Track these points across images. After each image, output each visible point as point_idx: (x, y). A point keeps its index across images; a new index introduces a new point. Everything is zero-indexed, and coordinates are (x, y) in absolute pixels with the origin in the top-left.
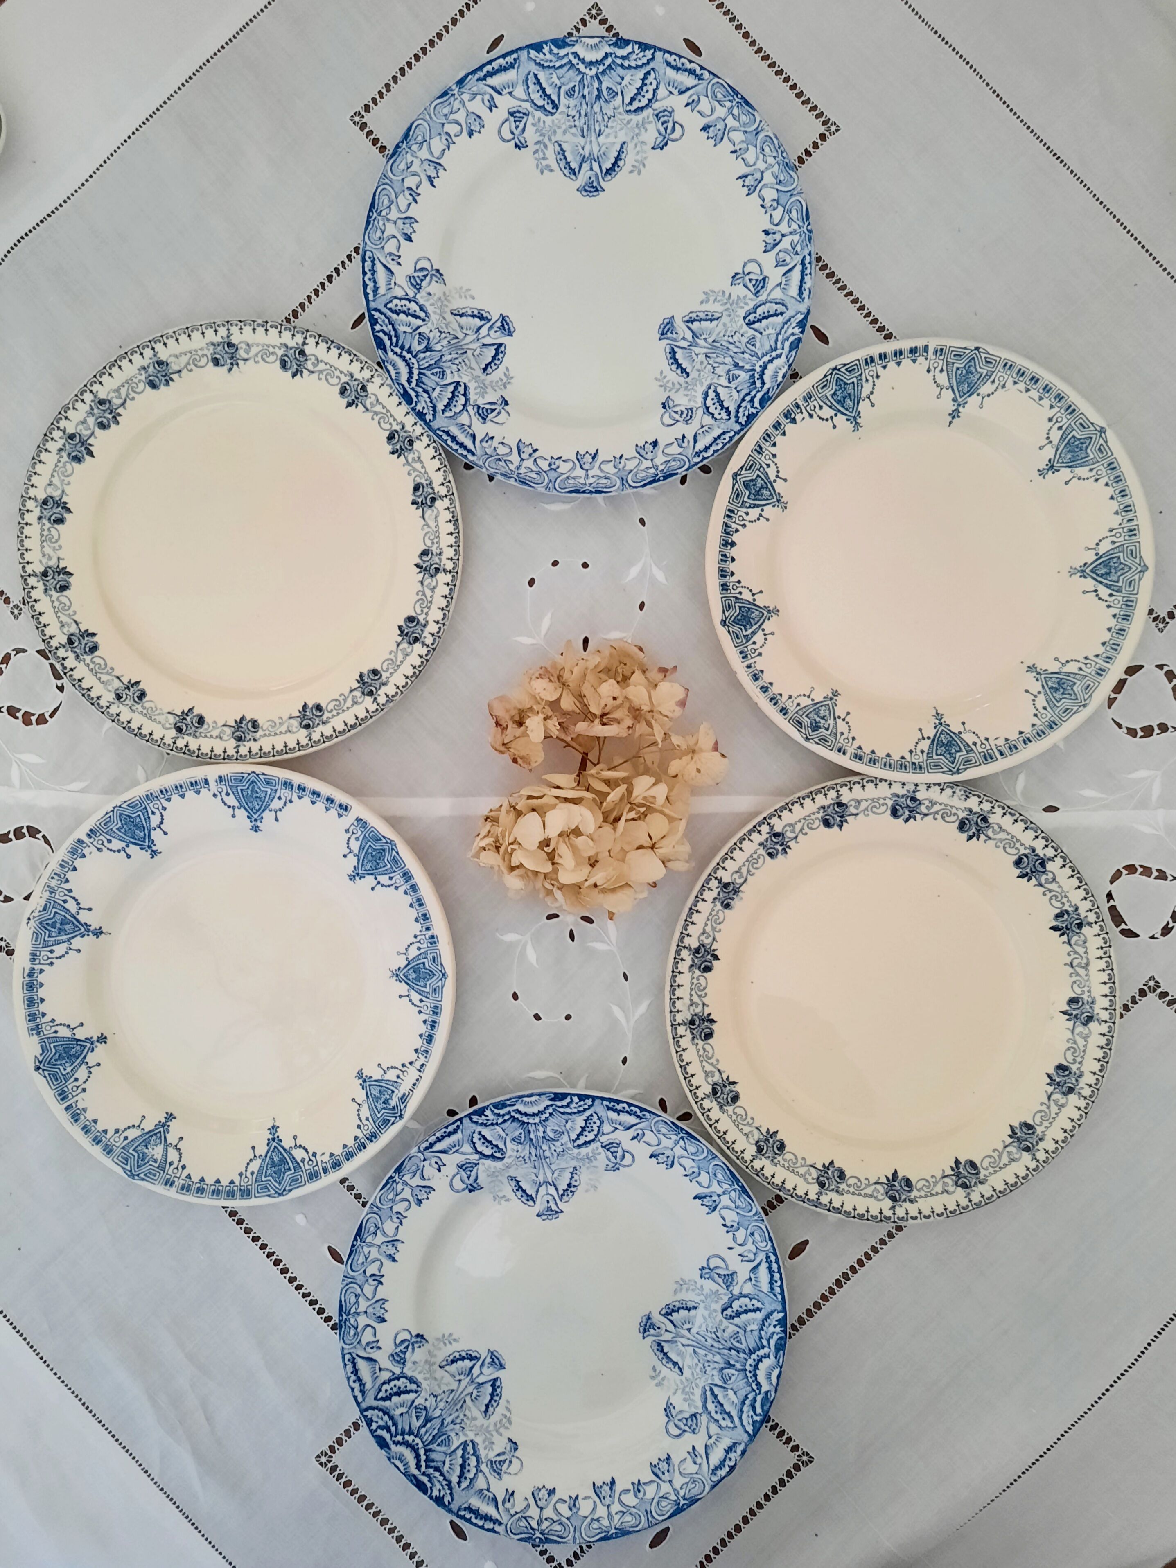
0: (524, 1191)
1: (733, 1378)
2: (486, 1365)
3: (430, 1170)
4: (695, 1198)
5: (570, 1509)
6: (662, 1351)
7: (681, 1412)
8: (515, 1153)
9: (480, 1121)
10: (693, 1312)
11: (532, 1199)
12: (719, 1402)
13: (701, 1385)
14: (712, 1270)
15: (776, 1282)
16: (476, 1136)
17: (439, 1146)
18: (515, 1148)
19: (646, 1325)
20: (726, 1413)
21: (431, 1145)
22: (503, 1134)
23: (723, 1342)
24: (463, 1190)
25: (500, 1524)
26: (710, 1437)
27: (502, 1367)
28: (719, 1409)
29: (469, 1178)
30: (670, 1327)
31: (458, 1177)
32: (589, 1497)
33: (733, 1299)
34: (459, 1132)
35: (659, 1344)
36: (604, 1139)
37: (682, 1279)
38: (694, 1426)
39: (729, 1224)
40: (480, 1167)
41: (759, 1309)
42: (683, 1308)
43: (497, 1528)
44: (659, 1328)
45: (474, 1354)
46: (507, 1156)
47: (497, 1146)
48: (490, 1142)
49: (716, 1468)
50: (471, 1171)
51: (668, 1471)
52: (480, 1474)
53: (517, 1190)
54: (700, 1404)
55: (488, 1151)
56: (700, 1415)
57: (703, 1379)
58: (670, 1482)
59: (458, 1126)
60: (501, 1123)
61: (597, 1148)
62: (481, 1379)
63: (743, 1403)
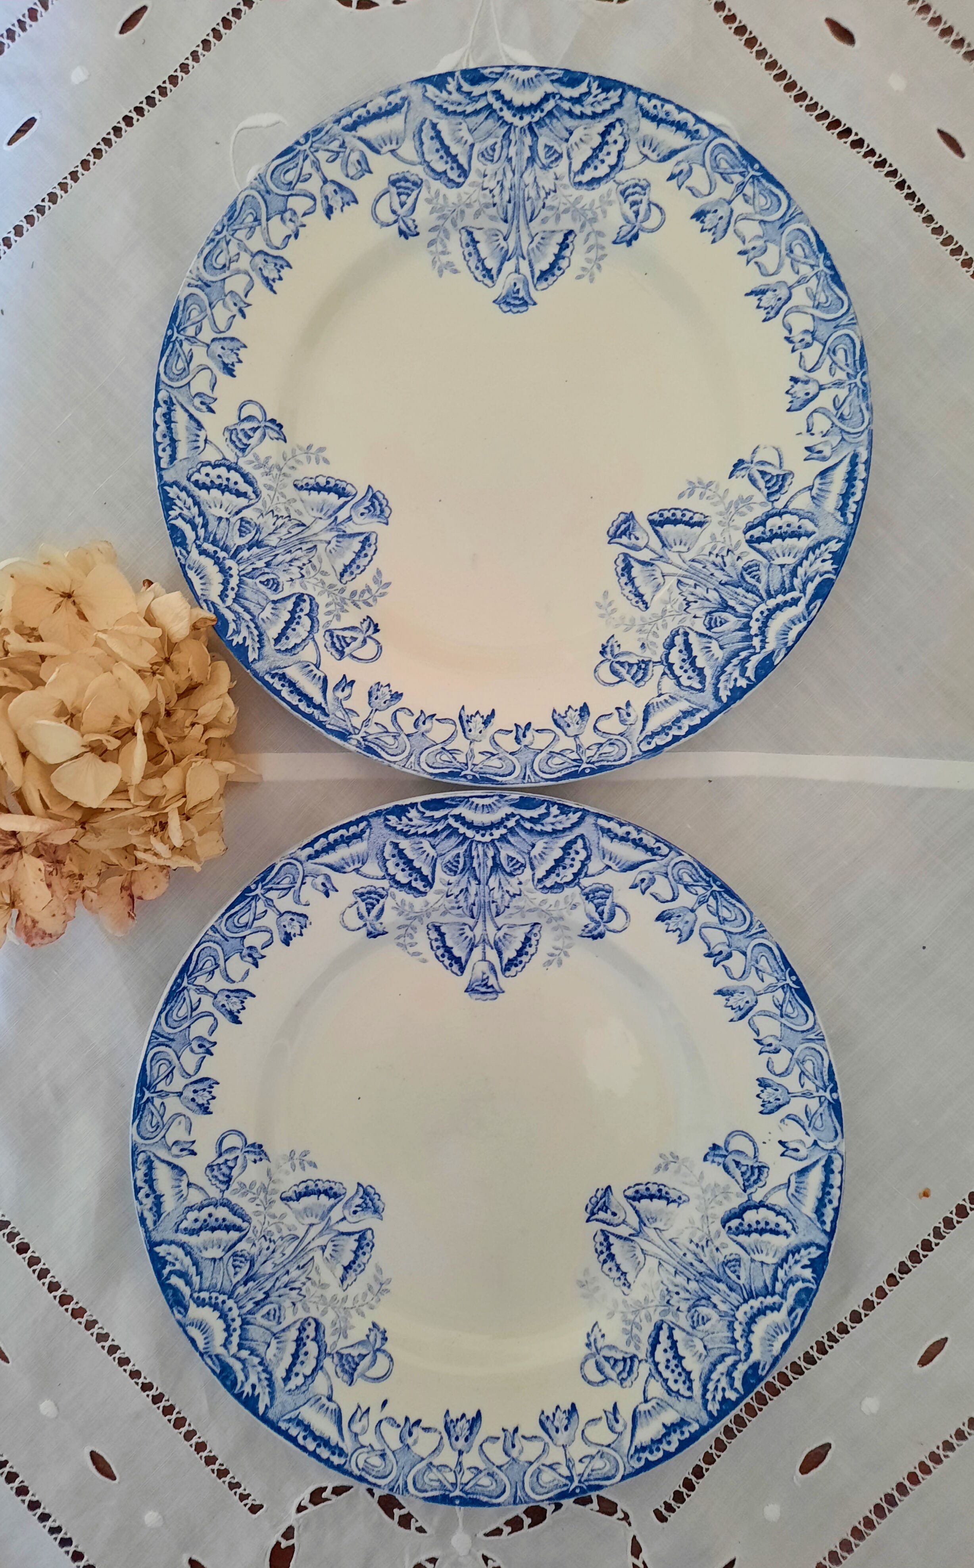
0: (651, 1197)
1: (232, 1270)
2: (489, 973)
3: (793, 1133)
4: (479, 1414)
5: (251, 948)
6: (326, 1192)
7: (244, 1167)
8: (717, 1243)
9: (803, 1252)
10: (340, 1271)
11: (634, 1199)
12: (219, 1228)
13: (254, 1222)
14: (375, 1352)
15: (305, 1438)
16: (786, 1226)
17: (816, 1176)
18: (725, 1252)
19: (371, 1200)
20: (201, 1229)
21: (828, 1170)
22: (758, 1257)
23: (281, 1291)
24: (727, 1143)
25: (310, 857)
26: (189, 1184)
27: (470, 990)
28: (212, 1222)
29: (737, 1163)
30: (344, 1227)
31: (750, 1152)
32: (243, 979)
33: (322, 1352)
34: (814, 1216)
35: (336, 1195)
36: (644, 1369)
37: (387, 1291)
38: (216, 1173)
39: (415, 1430)
40: (737, 1189)
41: (287, 1379)
42: (354, 1262)
43: (309, 851)
44: (355, 1212)
45: (514, 969)
46: (723, 1232)
47: (748, 1233)
48: (761, 1232)
49: (151, 1168)
50: (743, 1174)
51: (193, 1100)
52: (381, 874)
53: (660, 1191)
54: (235, 1199)
55: (750, 1216)
56: (223, 1191)
57: (259, 1228)
58: (180, 1094)
59: (823, 1223)
60: (776, 1272)
61: (637, 1348)
62: (477, 953)
63: (195, 1263)
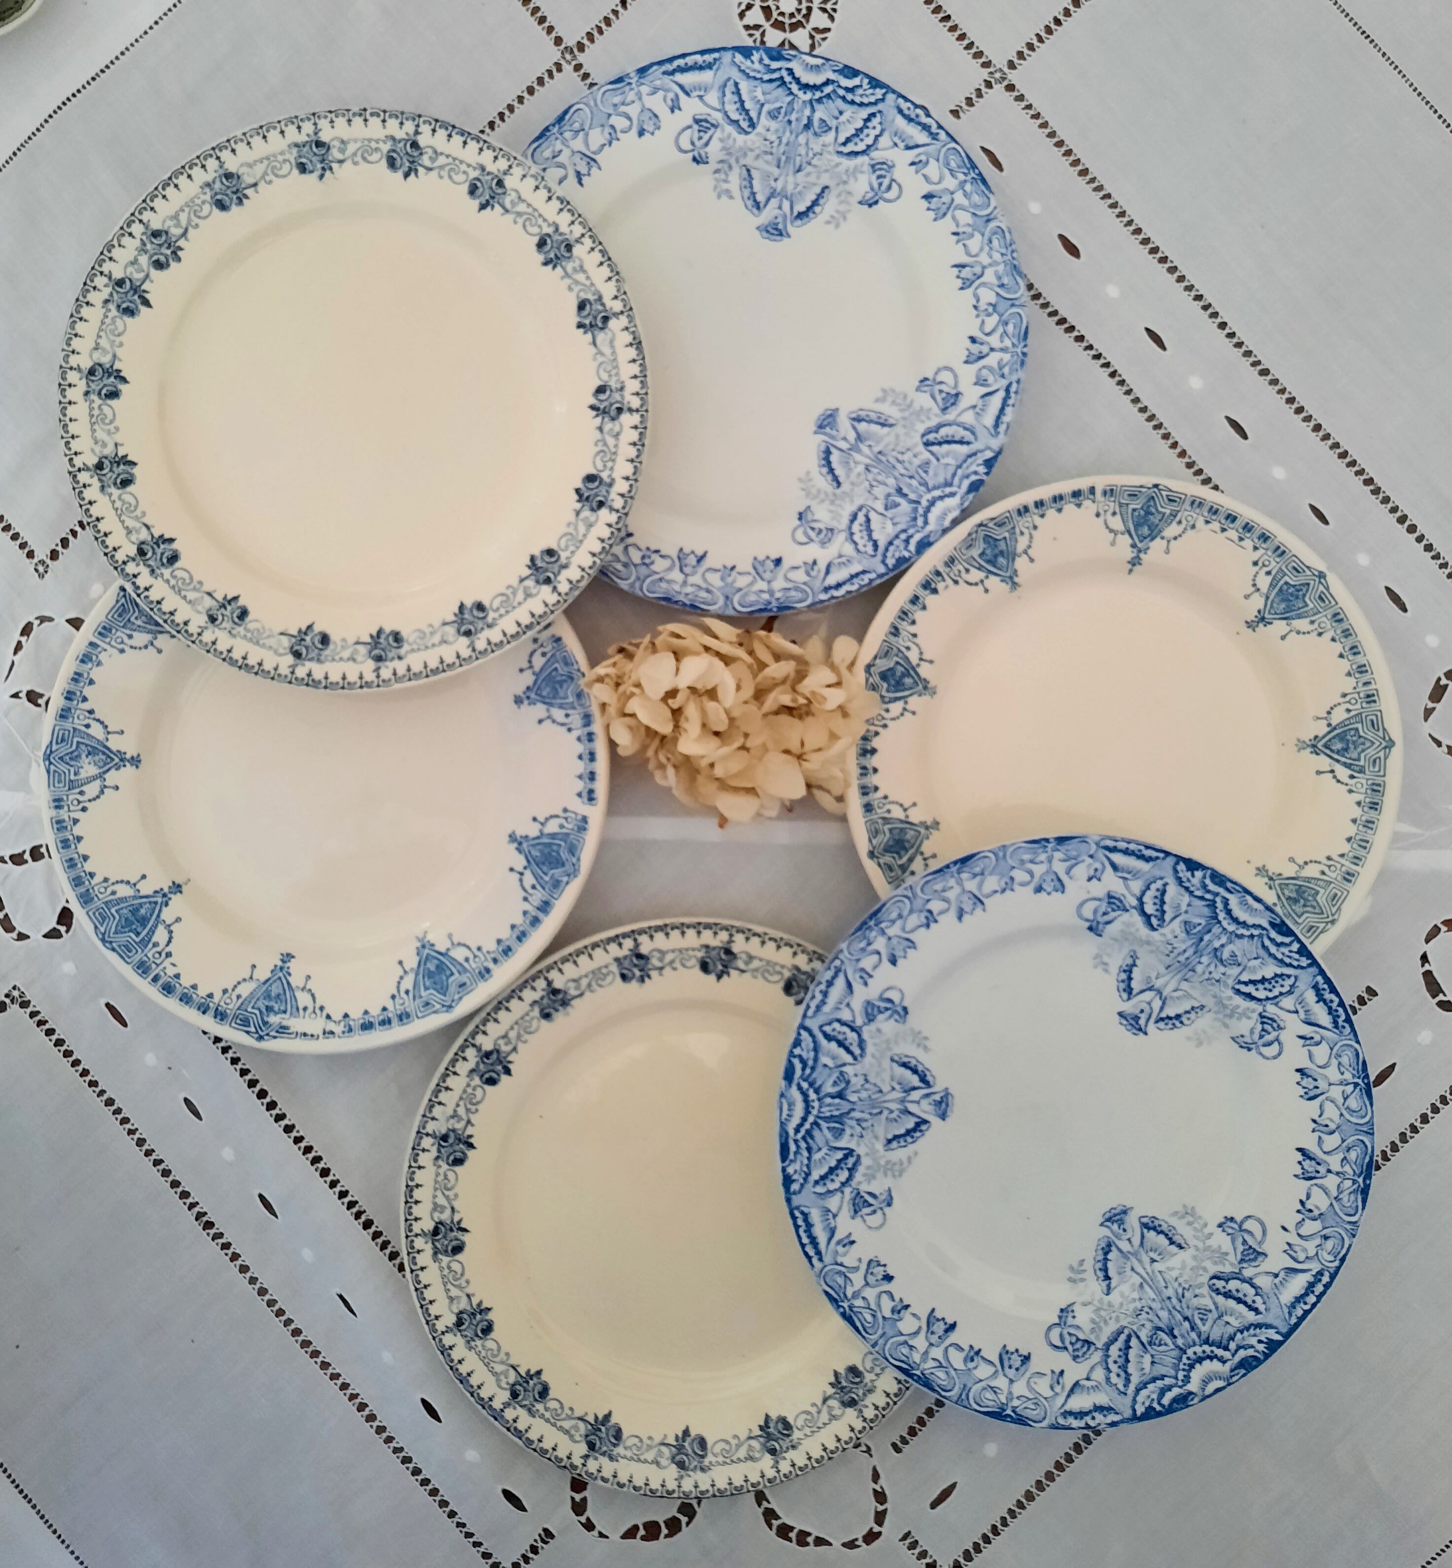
0: (1130, 979)
1: (1163, 1348)
2: (930, 1100)
3: (1082, 871)
4: (1299, 1150)
5: (893, 1311)
6: (1106, 1254)
7: (1078, 1327)
8: (1170, 937)
9: (1181, 875)
10: (1173, 1248)
11: (1130, 993)
12: (1127, 1355)
13: (1124, 1323)
14: (1241, 1230)
15: (1305, 1303)
16: (1159, 884)
17: (1117, 858)
18: (1178, 931)
19: (1115, 1215)
20: (1126, 1372)
21: (1114, 850)
22: (1184, 908)
23: (1184, 1306)
24: (1087, 920)
25: (821, 1260)
26: (1088, 1379)
27: (943, 1116)
28: (1121, 1361)
29: (1105, 914)
30: (1136, 1241)
31: (1095, 904)
32: (919, 1318)
33: (1237, 1276)
34: (1151, 864)
35: (1109, 1245)
36: (1271, 1009)
37: (1193, 1208)
38: (1080, 1354)
39: (1309, 1205)
40: (1125, 917)
41: (1257, 1311)
42: (1166, 1235)
43: (815, 1260)
44: (1125, 1230)
45: (929, 1078)
46: (1161, 930)
47: (1164, 912)
48: (1163, 902)
49: (1070, 1413)
50: (1113, 910)
51: (1017, 1369)
52: (839, 1194)
53: (1125, 971)
54: (1104, 1339)
55: (1150, 909)
56: (1097, 1349)
57: (1130, 1319)
58: (1011, 1381)
59: (1157, 858)
60: (1196, 897)
61: (1254, 1011)
62: (912, 1108)
63: (1154, 1380)
